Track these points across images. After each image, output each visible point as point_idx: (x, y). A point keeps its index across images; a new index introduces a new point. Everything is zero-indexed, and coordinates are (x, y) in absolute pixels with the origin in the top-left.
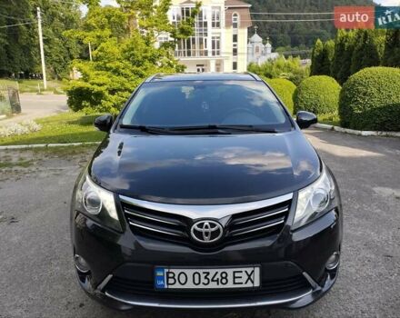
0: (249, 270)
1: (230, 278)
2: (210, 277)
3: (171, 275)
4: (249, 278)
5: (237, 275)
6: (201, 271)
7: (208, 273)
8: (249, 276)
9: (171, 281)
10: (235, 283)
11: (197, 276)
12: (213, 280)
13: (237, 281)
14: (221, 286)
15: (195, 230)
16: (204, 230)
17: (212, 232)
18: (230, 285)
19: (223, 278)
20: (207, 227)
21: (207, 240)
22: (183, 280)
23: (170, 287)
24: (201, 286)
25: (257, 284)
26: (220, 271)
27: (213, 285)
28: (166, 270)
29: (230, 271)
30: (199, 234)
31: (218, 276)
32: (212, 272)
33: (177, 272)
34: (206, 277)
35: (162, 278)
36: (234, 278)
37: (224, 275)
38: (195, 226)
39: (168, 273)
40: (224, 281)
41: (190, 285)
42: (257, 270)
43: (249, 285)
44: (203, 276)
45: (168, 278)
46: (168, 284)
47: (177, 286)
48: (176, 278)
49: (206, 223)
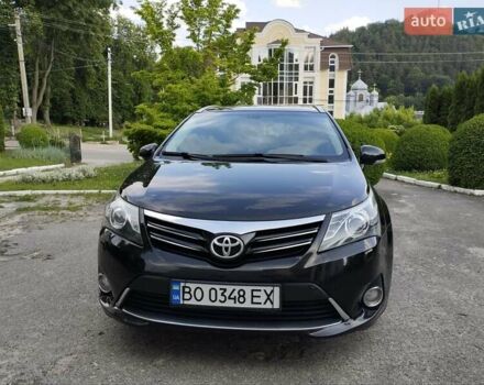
0: (269, 289)
1: (248, 296)
2: (227, 294)
3: (187, 290)
4: (268, 299)
5: (255, 293)
6: (217, 287)
7: (225, 290)
8: (268, 296)
9: (187, 296)
10: (252, 303)
11: (213, 292)
12: (230, 298)
13: (255, 300)
14: (238, 305)
15: (215, 245)
16: (224, 245)
17: (232, 248)
18: (248, 305)
19: (240, 296)
20: (227, 242)
21: (226, 255)
22: (199, 295)
23: (186, 302)
24: (217, 304)
25: (277, 305)
26: (238, 288)
27: (230, 304)
28: (182, 284)
29: (248, 289)
30: (218, 249)
31: (236, 294)
32: (229, 288)
33: (193, 286)
34: (222, 294)
35: (178, 292)
36: (253, 296)
37: (242, 293)
38: (215, 241)
39: (184, 287)
40: (242, 299)
41: (206, 302)
42: (277, 290)
43: (268, 305)
44: (220, 292)
45: (184, 292)
46: (184, 299)
47: (193, 302)
48: (192, 293)
49: (227, 238)
